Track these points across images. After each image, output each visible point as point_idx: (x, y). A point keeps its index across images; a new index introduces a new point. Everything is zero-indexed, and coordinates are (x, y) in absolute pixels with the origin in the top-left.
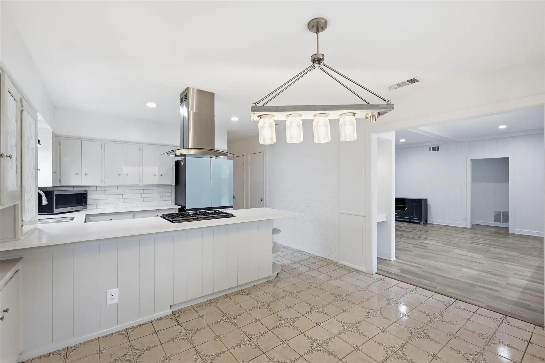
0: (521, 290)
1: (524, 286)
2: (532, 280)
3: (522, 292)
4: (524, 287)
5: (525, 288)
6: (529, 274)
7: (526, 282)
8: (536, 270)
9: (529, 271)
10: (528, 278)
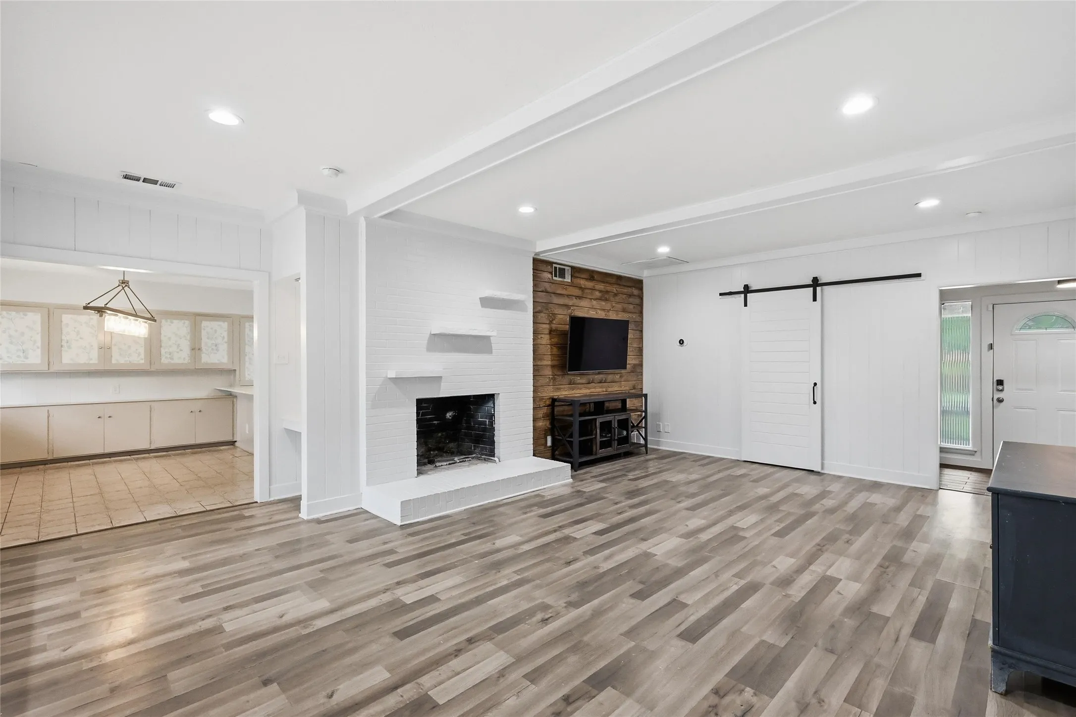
0: (38, 582)
1: (36, 592)
2: (24, 620)
3: (33, 578)
4: (36, 590)
5: (32, 589)
6: (40, 636)
7: (37, 605)
8: (25, 673)
9: (43, 649)
10: (37, 619)
